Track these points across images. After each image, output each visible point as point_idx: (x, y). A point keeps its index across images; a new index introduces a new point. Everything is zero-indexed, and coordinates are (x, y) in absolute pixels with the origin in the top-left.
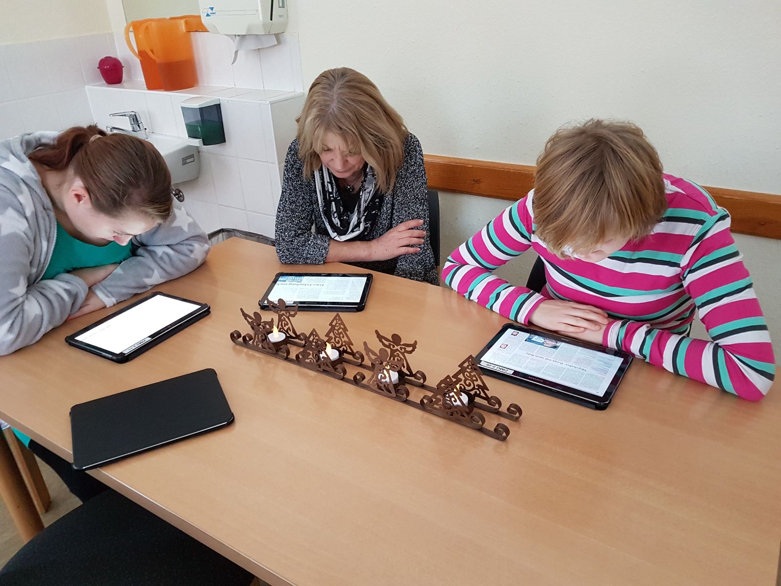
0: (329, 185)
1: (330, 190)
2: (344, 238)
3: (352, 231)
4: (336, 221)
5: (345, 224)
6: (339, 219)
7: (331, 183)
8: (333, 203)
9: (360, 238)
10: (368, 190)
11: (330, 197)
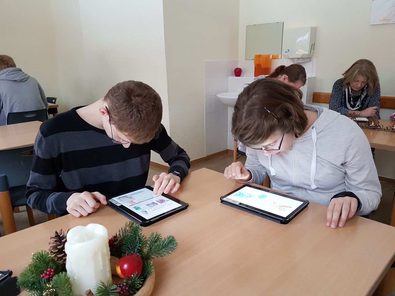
0: (351, 93)
1: (351, 94)
2: (354, 109)
3: (356, 108)
4: (352, 103)
5: (355, 105)
6: (353, 103)
7: (352, 92)
8: (352, 98)
9: (358, 110)
10: (364, 95)
11: (351, 96)
